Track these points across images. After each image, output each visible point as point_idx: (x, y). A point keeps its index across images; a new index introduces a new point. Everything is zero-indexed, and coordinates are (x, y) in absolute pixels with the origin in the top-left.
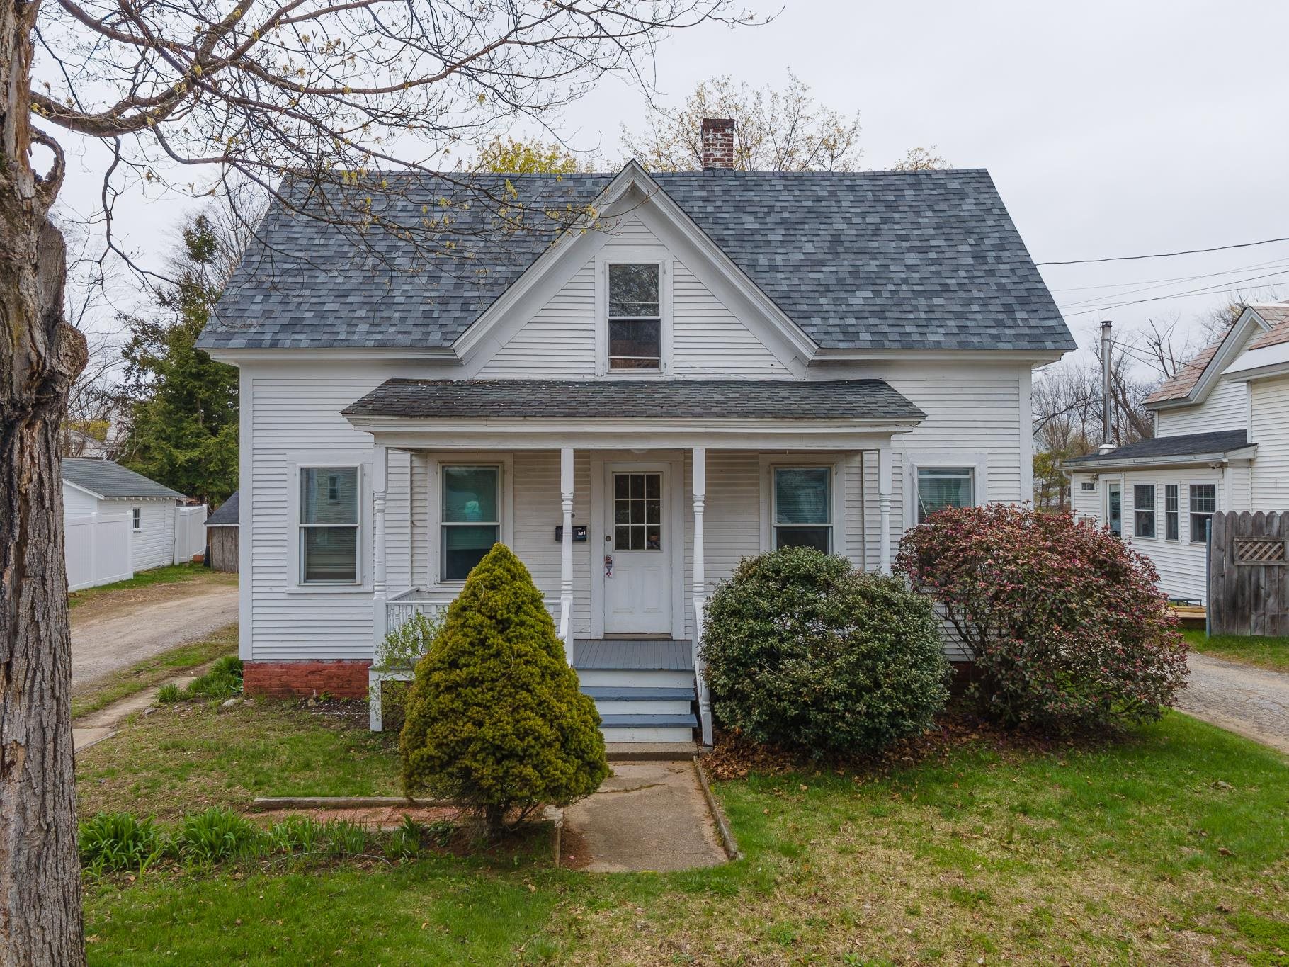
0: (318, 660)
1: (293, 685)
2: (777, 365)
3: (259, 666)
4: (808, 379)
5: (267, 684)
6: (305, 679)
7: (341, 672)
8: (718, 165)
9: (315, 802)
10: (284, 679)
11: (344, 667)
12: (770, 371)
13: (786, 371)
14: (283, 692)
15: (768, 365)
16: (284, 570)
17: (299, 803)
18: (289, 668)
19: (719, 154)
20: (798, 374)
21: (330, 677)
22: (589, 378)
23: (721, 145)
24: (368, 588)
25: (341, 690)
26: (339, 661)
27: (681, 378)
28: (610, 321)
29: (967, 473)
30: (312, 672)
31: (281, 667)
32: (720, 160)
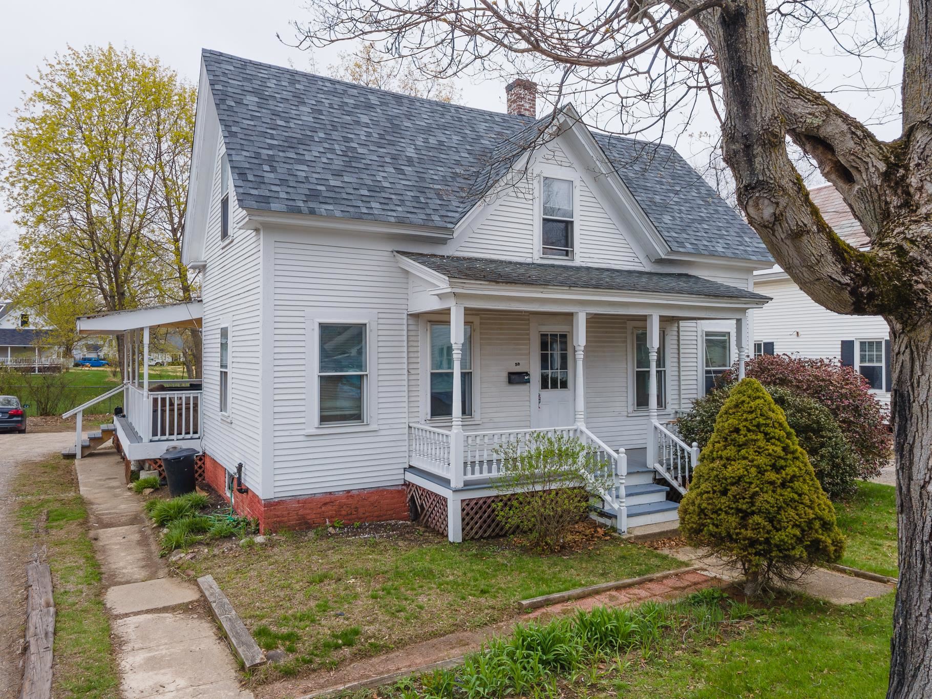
0: (330, 493)
1: (309, 517)
2: (636, 260)
3: (278, 503)
4: (653, 271)
5: (285, 519)
6: (319, 511)
7: (350, 501)
8: (527, 113)
9: (564, 597)
10: (301, 512)
11: (352, 496)
12: (633, 264)
13: (640, 265)
14: (300, 524)
15: (631, 259)
16: (302, 415)
17: (554, 599)
18: (306, 502)
19: (527, 106)
20: (648, 267)
21: (341, 506)
22: (529, 261)
23: (529, 99)
24: (373, 427)
25: (349, 517)
26: (348, 491)
27: (584, 265)
28: (544, 220)
29: (725, 336)
30: (325, 504)
31: (298, 502)
32: (528, 110)
